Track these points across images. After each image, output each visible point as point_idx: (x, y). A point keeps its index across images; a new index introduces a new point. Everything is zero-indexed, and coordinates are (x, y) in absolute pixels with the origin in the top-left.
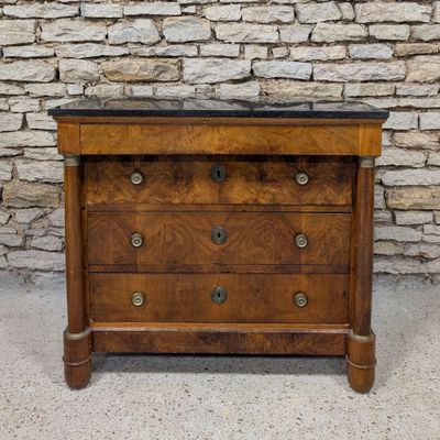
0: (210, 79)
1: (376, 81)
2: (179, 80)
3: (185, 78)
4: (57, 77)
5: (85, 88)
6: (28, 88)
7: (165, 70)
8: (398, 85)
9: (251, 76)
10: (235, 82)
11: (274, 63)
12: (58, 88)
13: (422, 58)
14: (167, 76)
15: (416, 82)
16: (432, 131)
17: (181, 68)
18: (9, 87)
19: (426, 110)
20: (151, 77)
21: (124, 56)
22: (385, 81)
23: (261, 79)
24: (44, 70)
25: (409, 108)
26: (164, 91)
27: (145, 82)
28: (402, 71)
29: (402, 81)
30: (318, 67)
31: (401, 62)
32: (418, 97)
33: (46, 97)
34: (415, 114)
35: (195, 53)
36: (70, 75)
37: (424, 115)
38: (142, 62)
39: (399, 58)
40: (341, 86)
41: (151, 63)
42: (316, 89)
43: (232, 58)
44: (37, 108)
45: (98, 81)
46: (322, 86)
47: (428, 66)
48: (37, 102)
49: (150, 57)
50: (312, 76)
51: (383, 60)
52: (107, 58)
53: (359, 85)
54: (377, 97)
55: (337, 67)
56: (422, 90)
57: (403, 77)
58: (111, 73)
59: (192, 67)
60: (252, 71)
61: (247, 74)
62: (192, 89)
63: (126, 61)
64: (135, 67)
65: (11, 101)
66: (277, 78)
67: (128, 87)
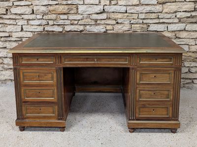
0: (88, 13)
1: (151, 13)
2: (77, 13)
3: (79, 12)
4: (33, 13)
5: (43, 16)
6: (23, 16)
7: (72, 9)
8: (159, 14)
9: (104, 11)
10: (98, 14)
11: (112, 6)
12: (33, 16)
13: (169, 4)
14: (73, 12)
15: (166, 13)
16: (172, 31)
17: (77, 9)
18: (16, 16)
19: (170, 23)
20: (66, 12)
21: (57, 4)
22: (154, 13)
23: (107, 12)
24: (28, 10)
25: (163, 23)
26: (71, 17)
27: (64, 14)
28: (161, 9)
29: (161, 12)
30: (129, 8)
31: (161, 5)
32: (167, 19)
33: (29, 20)
34: (166, 25)
35: (82, 3)
36: (37, 11)
37: (169, 26)
38: (63, 7)
39: (160, 4)
40: (137, 15)
41: (66, 7)
42: (128, 16)
43: (96, 5)
44: (26, 23)
45: (47, 14)
46: (130, 15)
47: (171, 7)
48: (26, 21)
49: (66, 5)
50: (126, 11)
51: (153, 5)
52: (51, 5)
53: (144, 14)
54: (151, 19)
55: (136, 7)
56: (169, 16)
57: (161, 11)
58: (52, 11)
59: (81, 9)
60: (104, 10)
61: (102, 11)
62: (82, 16)
63: (57, 6)
64: (61, 9)
65: (17, 21)
66: (113, 12)
67: (58, 16)
